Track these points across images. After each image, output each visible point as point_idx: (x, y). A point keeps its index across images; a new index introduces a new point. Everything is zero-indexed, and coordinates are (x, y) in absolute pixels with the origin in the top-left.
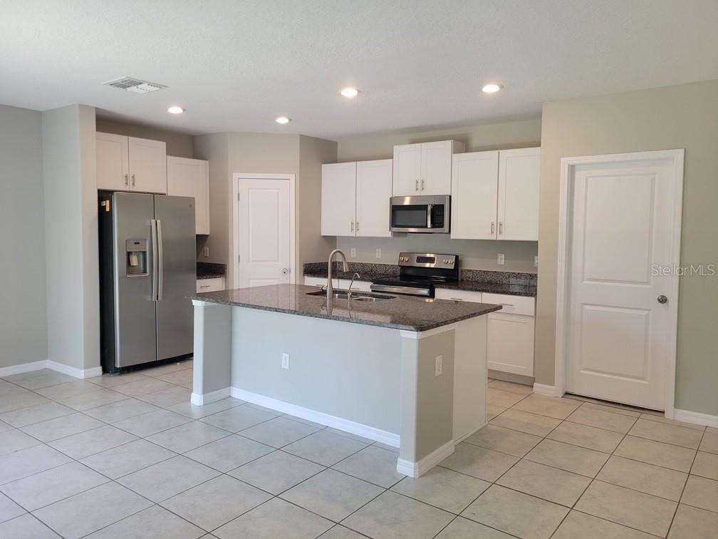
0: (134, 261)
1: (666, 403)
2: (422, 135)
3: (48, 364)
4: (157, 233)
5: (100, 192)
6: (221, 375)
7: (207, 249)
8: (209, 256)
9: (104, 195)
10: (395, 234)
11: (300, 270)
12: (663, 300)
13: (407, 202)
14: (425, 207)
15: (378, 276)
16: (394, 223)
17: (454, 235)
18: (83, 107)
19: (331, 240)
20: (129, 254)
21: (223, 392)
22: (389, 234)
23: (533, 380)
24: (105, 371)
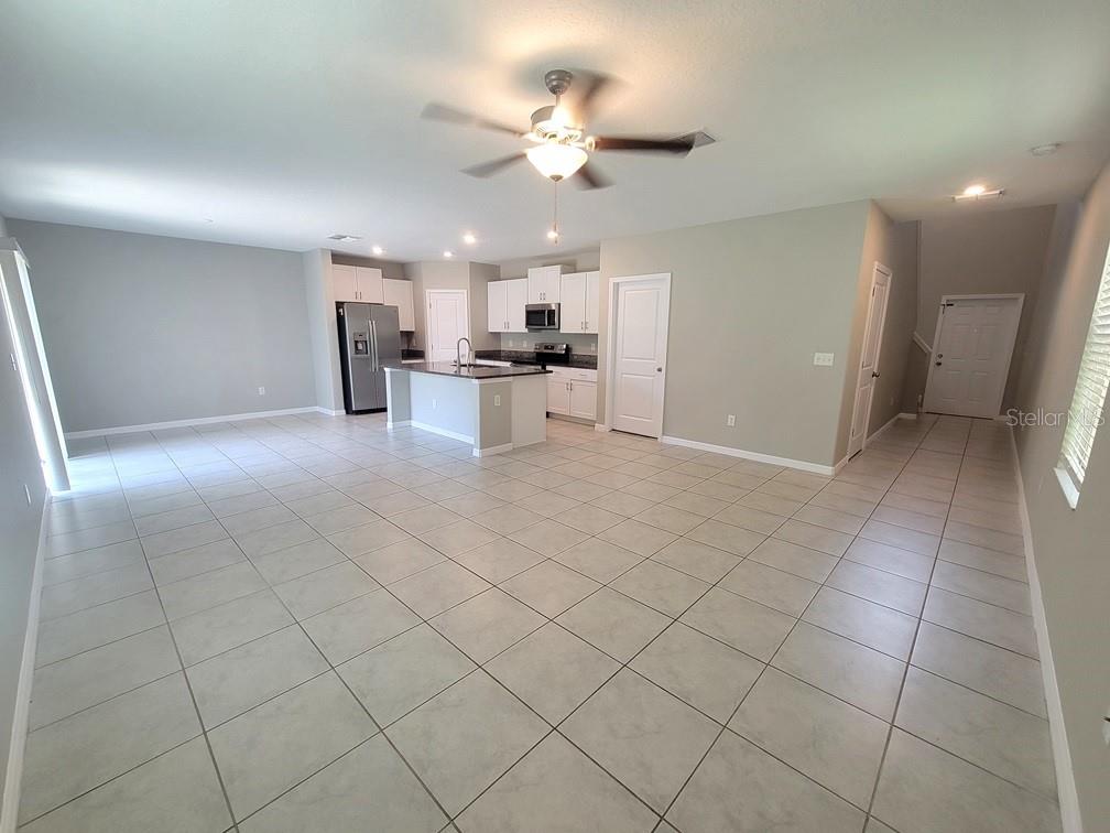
0: (360, 346)
1: (657, 432)
2: (547, 260)
3: (317, 409)
4: (373, 330)
5: (337, 303)
6: (405, 413)
7: (414, 341)
8: (415, 346)
9: (339, 305)
10: (529, 330)
11: (472, 355)
12: (660, 370)
13: (535, 308)
14: (543, 312)
15: (518, 360)
16: (528, 323)
17: (561, 331)
18: (323, 250)
19: (497, 335)
20: (356, 342)
21: (406, 423)
22: (526, 330)
23: (595, 422)
24: (347, 413)
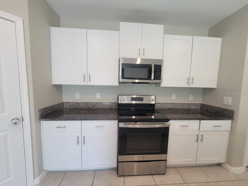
13: (138, 62)
16: (123, 76)
